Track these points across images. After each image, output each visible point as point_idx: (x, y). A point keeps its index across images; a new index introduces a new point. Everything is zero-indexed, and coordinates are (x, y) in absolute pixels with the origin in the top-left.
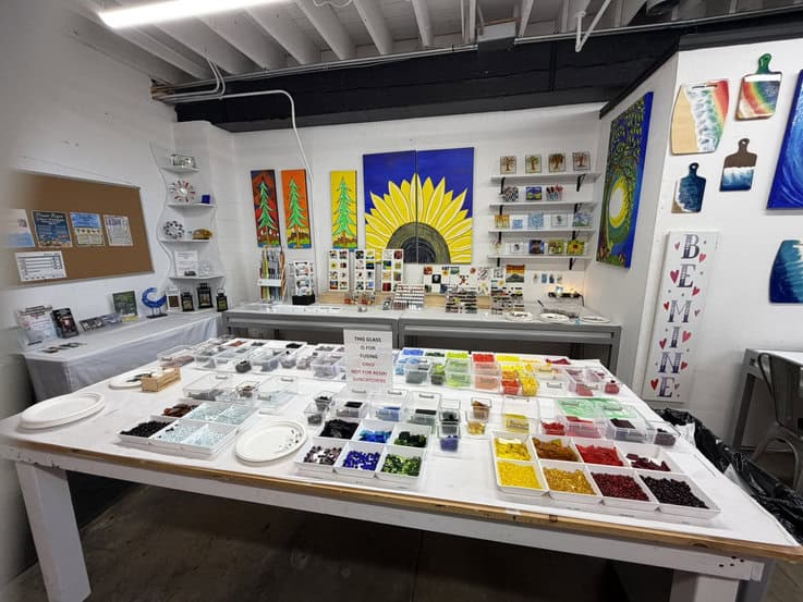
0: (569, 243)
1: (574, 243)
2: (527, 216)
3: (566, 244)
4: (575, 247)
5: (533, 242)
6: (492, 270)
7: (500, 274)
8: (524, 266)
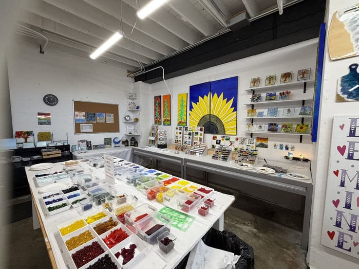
0: (298, 126)
2: (267, 110)
3: (295, 126)
4: (302, 128)
5: (271, 124)
6: (248, 139)
7: (252, 142)
8: (268, 138)
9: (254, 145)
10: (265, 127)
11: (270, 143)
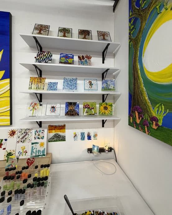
0: (101, 105)
1: (104, 105)
3: (98, 106)
4: (106, 108)
5: (69, 104)
6: (33, 131)
7: (41, 135)
8: (65, 126)
9: (45, 140)
10: (61, 108)
11: (68, 133)
